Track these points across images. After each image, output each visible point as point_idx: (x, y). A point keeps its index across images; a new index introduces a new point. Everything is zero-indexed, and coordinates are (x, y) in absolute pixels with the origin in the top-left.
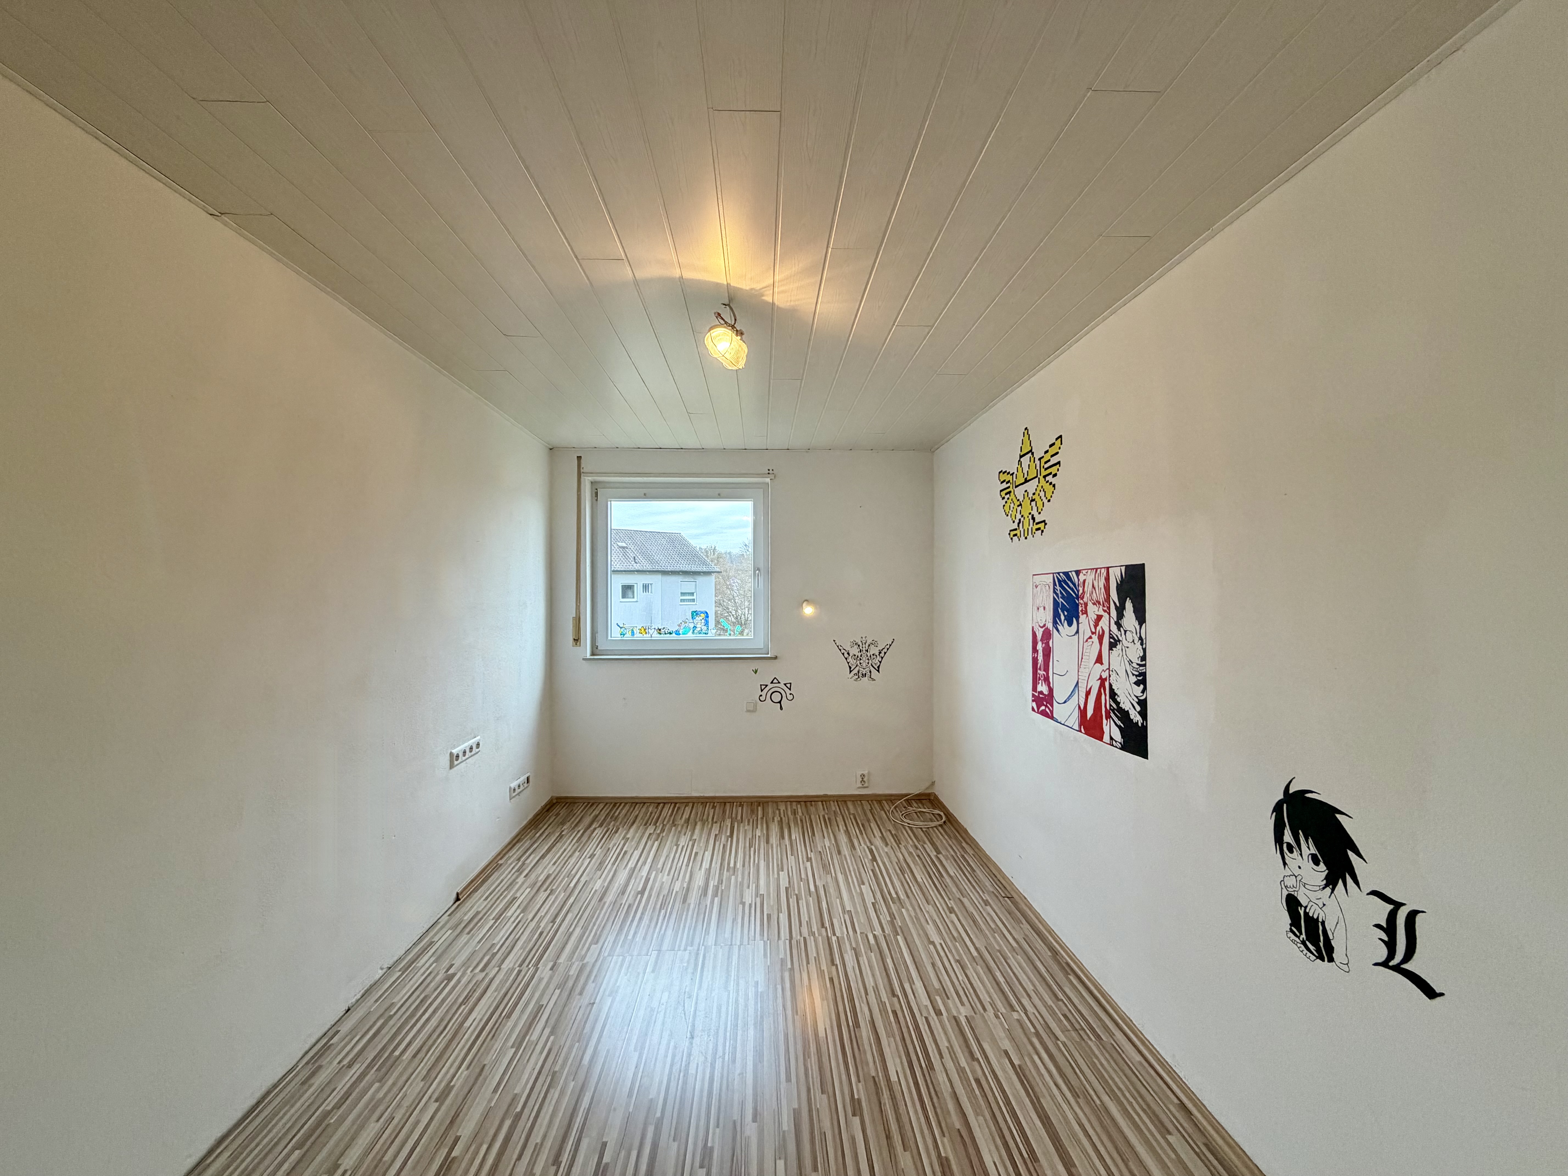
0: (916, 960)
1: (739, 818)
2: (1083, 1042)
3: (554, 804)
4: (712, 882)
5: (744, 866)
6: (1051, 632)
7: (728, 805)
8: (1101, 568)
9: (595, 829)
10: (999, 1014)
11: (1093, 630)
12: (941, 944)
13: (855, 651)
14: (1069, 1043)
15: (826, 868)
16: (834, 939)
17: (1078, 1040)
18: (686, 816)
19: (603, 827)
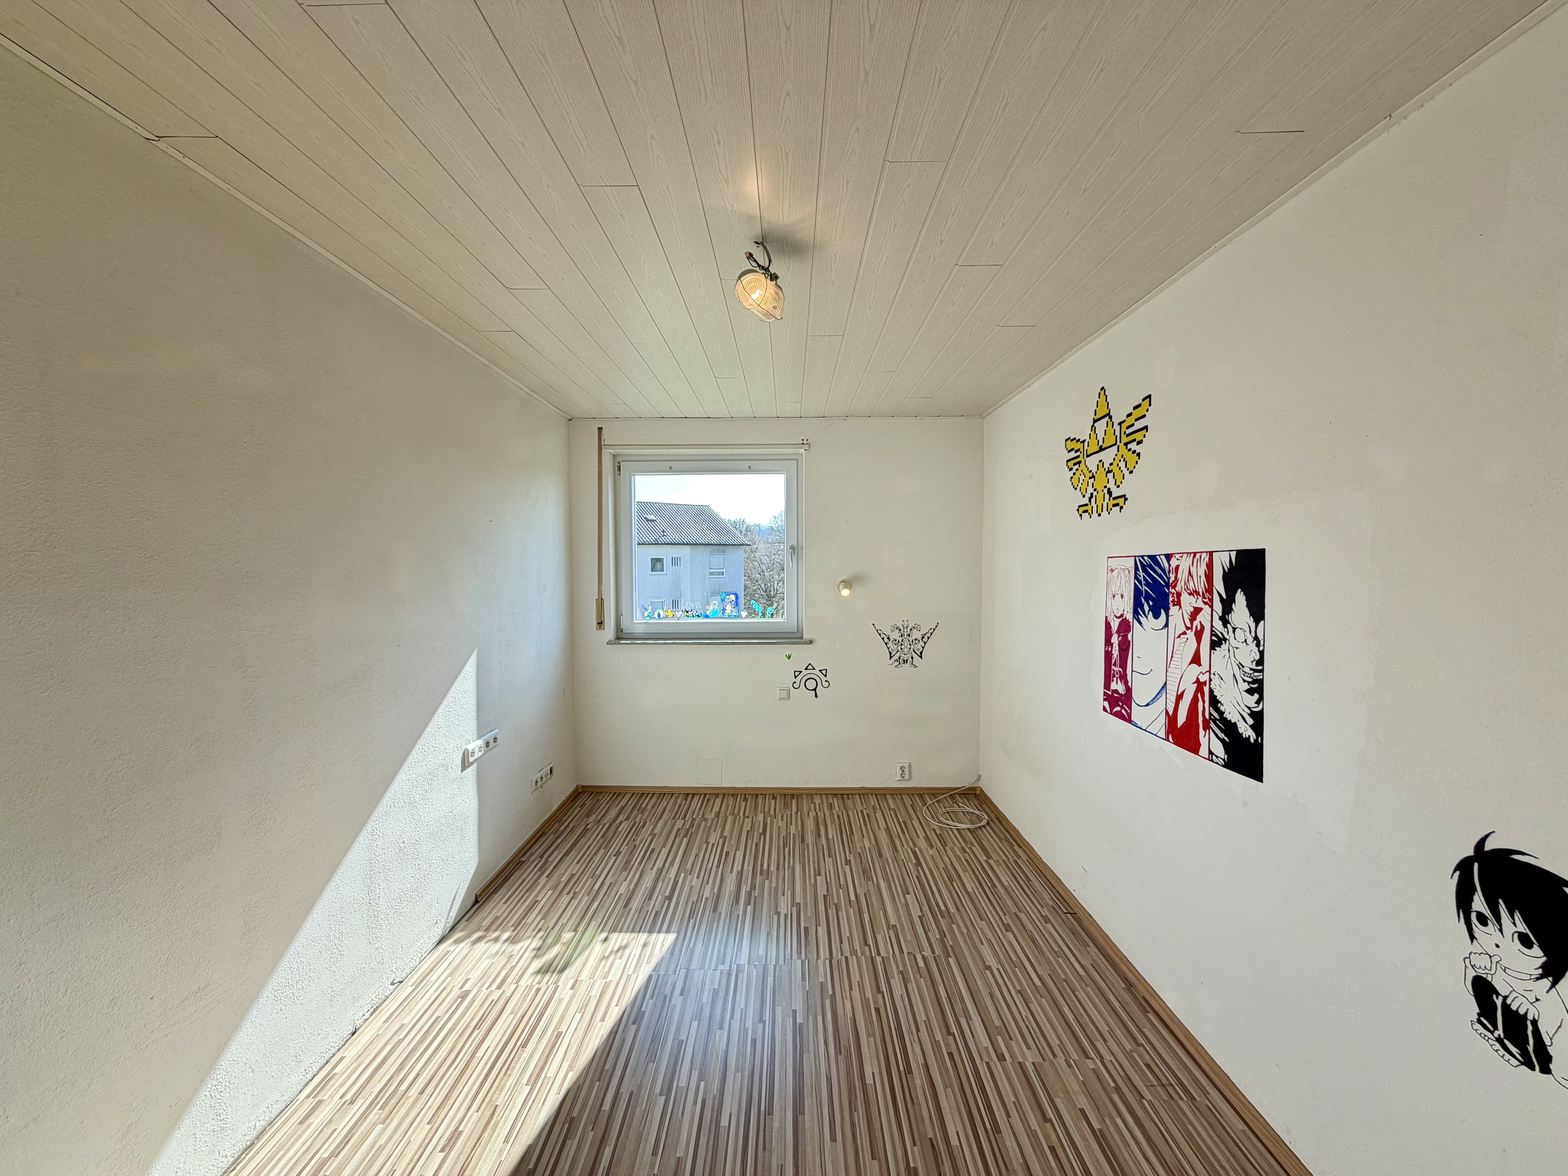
0: (972, 989)
1: (772, 813)
2: (1172, 1102)
3: (580, 793)
4: (745, 887)
5: (778, 869)
6: (1131, 624)
7: (760, 797)
8: (1201, 552)
9: (621, 822)
10: (1071, 1061)
11: (1189, 625)
12: (998, 969)
13: (896, 635)
14: (1156, 1103)
15: (866, 874)
16: (879, 959)
17: (1167, 1099)
18: (716, 809)
19: (629, 821)
